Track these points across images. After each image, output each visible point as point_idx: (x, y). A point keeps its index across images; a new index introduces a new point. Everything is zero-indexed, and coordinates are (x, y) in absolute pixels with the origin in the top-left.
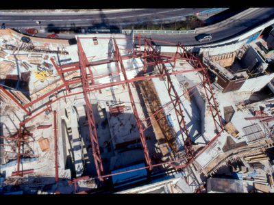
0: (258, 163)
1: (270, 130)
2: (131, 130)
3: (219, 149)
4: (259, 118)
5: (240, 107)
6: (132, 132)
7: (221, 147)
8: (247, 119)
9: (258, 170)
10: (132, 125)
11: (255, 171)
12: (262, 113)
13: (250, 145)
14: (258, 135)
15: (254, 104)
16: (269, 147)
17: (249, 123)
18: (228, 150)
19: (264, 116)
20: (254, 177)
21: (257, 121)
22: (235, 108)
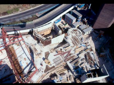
0: (63, 73)
1: (64, 58)
2: (5, 72)
3: (42, 72)
4: (60, 54)
5: (52, 51)
6: (5, 73)
7: (43, 71)
8: (54, 55)
9: (63, 76)
10: (6, 70)
11: (62, 77)
12: (61, 51)
13: (56, 67)
14: (59, 61)
15: (58, 48)
16: (65, 66)
17: (56, 57)
18: (47, 71)
19: (62, 52)
20: (62, 79)
21: (59, 56)
22: (50, 52)
